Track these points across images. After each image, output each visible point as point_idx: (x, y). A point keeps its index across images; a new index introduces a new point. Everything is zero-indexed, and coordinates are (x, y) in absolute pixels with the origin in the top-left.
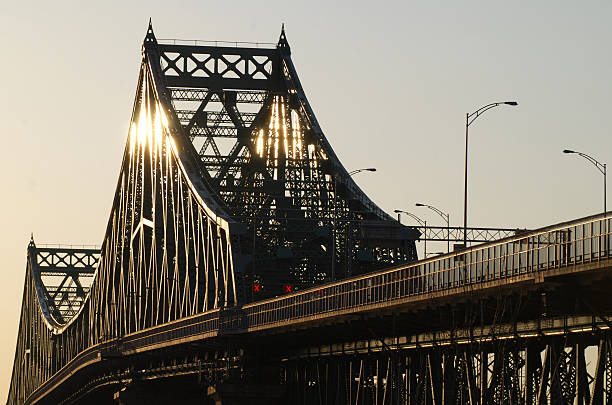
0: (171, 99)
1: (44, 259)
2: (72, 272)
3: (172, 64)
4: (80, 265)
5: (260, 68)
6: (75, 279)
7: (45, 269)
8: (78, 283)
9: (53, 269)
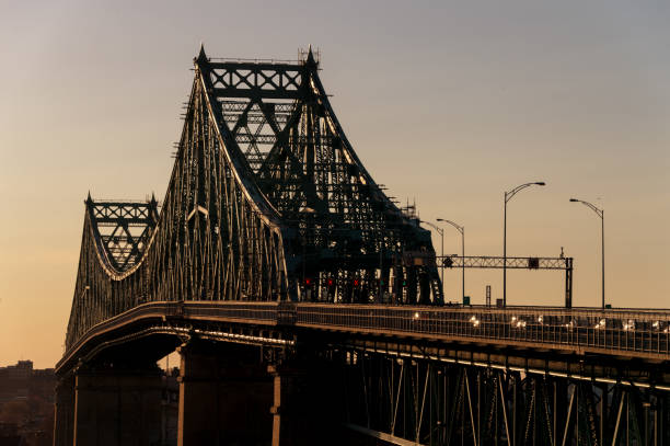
0: (221, 110)
1: (100, 212)
2: (123, 222)
3: (220, 79)
4: (128, 216)
5: (292, 81)
6: (126, 229)
7: (100, 220)
8: (128, 233)
9: (106, 219)
